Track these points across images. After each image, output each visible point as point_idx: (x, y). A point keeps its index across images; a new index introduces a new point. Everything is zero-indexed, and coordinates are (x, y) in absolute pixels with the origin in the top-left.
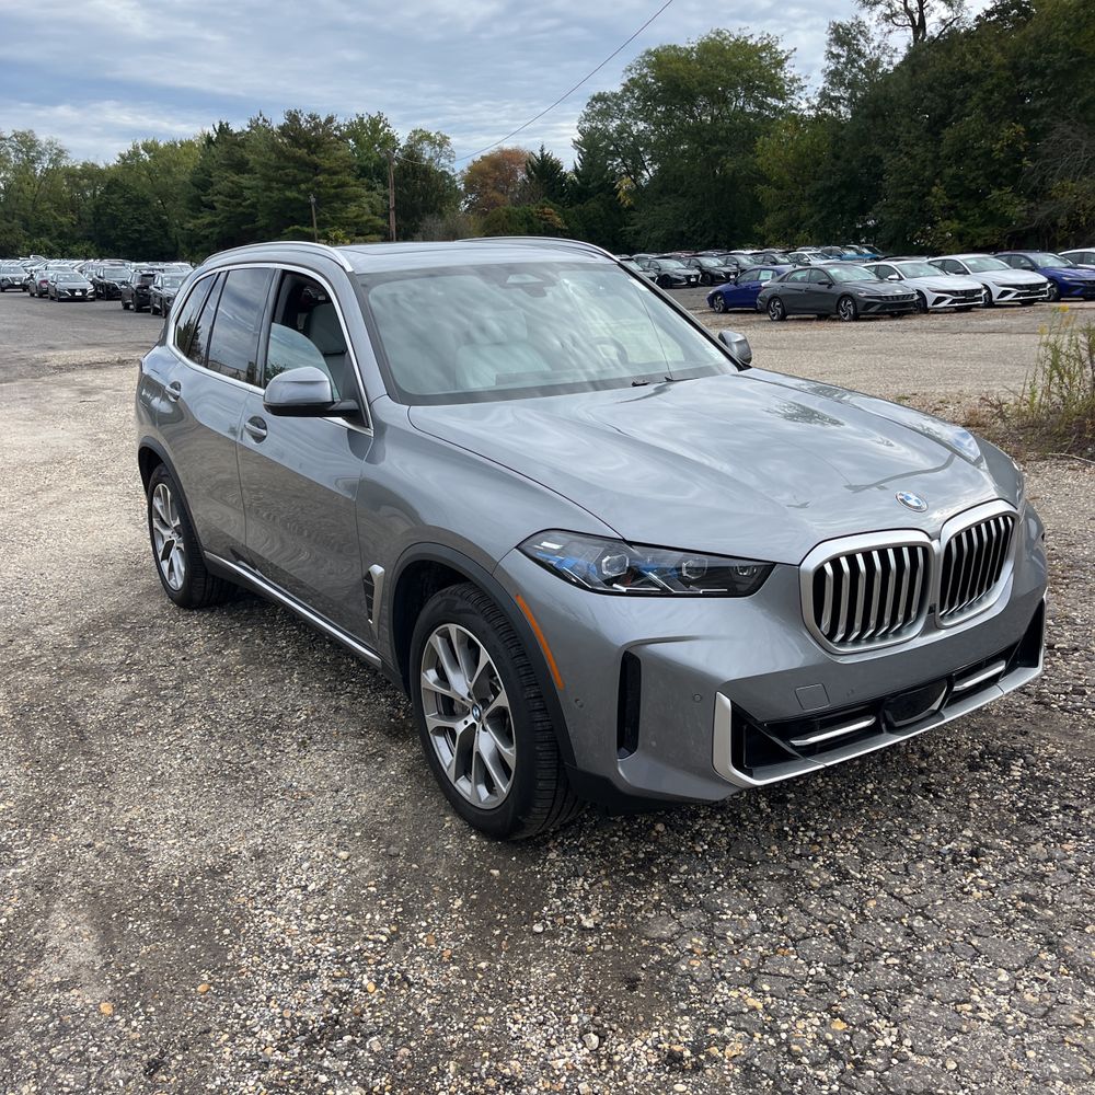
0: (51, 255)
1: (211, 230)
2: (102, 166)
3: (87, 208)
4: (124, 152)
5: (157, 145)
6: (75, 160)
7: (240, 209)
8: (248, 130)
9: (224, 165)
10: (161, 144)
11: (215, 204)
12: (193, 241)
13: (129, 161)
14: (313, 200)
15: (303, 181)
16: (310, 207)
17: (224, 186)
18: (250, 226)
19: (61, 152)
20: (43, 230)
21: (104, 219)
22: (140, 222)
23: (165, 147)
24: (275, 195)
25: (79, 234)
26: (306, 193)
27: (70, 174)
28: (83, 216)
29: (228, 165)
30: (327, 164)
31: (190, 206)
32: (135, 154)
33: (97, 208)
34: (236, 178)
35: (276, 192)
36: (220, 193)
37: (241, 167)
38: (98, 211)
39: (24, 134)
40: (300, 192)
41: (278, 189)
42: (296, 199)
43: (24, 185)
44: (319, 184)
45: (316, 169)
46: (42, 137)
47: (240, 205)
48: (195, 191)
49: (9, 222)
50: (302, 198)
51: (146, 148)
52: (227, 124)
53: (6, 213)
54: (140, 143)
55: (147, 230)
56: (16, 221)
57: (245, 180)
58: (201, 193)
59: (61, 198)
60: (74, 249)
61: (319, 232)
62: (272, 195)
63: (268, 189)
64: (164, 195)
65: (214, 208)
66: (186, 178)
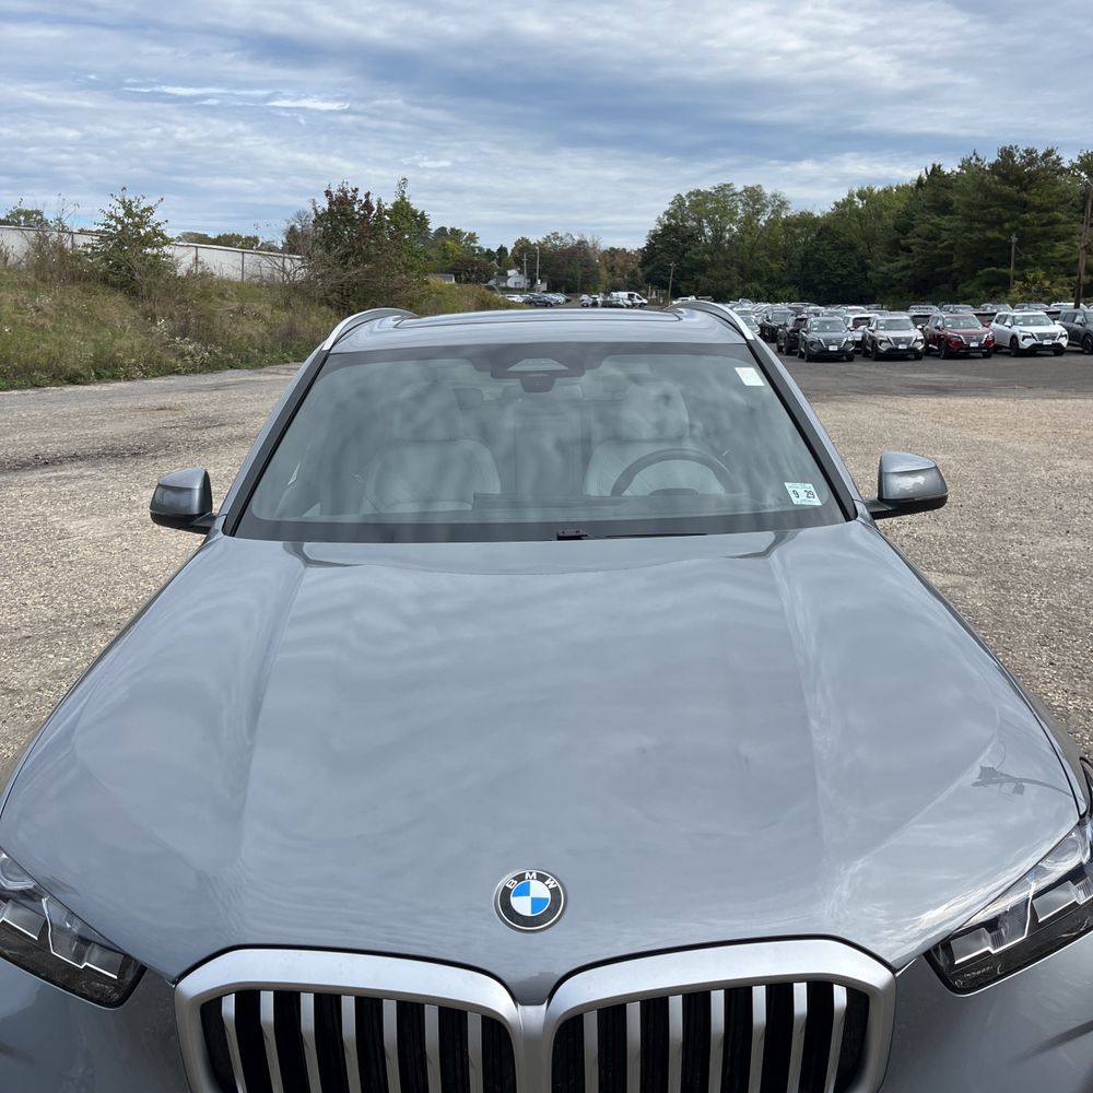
0: (757, 299)
1: (902, 274)
2: (817, 214)
3: (797, 253)
4: (840, 200)
5: (871, 191)
6: (793, 210)
7: (936, 252)
8: (958, 170)
9: (928, 208)
10: (876, 191)
11: (913, 247)
12: (887, 285)
13: (844, 209)
14: (1014, 239)
15: (1008, 220)
16: (1011, 248)
17: (923, 228)
18: (944, 269)
19: (783, 204)
20: (756, 275)
21: (811, 264)
22: (844, 266)
23: (879, 193)
24: (975, 236)
25: (786, 279)
26: (1009, 232)
27: (788, 223)
28: (793, 262)
29: (932, 207)
30: (1038, 201)
31: (889, 250)
32: (849, 202)
33: (806, 254)
34: (937, 220)
35: (977, 233)
36: (919, 236)
37: (944, 208)
38: (805, 261)
39: (753, 188)
40: (1002, 231)
41: (980, 230)
42: (997, 239)
43: (746, 236)
44: (1025, 223)
45: (1024, 206)
46: (768, 191)
47: (935, 247)
48: (896, 235)
49: (728, 269)
50: (1003, 238)
51: (861, 195)
52: (939, 167)
53: (727, 261)
54: (856, 190)
55: (850, 274)
56: (734, 268)
57: (944, 221)
58: (901, 236)
59: (777, 246)
60: (779, 293)
61: (1017, 273)
62: (971, 236)
63: (970, 230)
64: (870, 240)
65: (910, 251)
66: (890, 222)
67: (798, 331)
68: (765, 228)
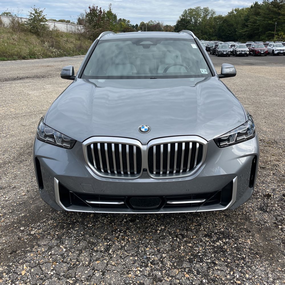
0: (206, 40)
1: (245, 33)
2: (223, 16)
3: (217, 27)
4: (230, 12)
5: (238, 9)
6: (216, 15)
7: (255, 27)
8: (262, 3)
9: (253, 14)
10: (240, 9)
11: (248, 25)
12: (241, 36)
13: (231, 14)
14: (276, 23)
15: (275, 18)
16: (275, 26)
17: (251, 20)
18: (257, 31)
19: (214, 13)
20: (206, 33)
21: (221, 30)
22: (230, 31)
23: (241, 10)
24: (266, 22)
25: (214, 34)
26: (275, 21)
27: (215, 18)
28: (216, 30)
29: (254, 14)
30: (283, 13)
31: (242, 26)
32: (232, 12)
33: (220, 27)
34: (256, 18)
35: (266, 21)
36: (250, 22)
37: (257, 14)
38: (219, 29)
39: (206, 8)
40: (273, 21)
41: (267, 20)
42: (271, 23)
43: (204, 22)
44: (279, 19)
45: (279, 14)
46: (210, 9)
47: (255, 25)
48: (244, 22)
49: (198, 31)
50: (273, 23)
51: (236, 10)
52: (257, 2)
53: (198, 29)
54: (234, 9)
55: (231, 33)
56: (200, 31)
57: (258, 18)
58: (246, 22)
59: (212, 25)
60: (212, 38)
61: (276, 33)
62: (264, 22)
63: (264, 20)
64: (237, 23)
65: (248, 27)
66: (243, 18)
67: (216, 48)
68: (209, 20)
